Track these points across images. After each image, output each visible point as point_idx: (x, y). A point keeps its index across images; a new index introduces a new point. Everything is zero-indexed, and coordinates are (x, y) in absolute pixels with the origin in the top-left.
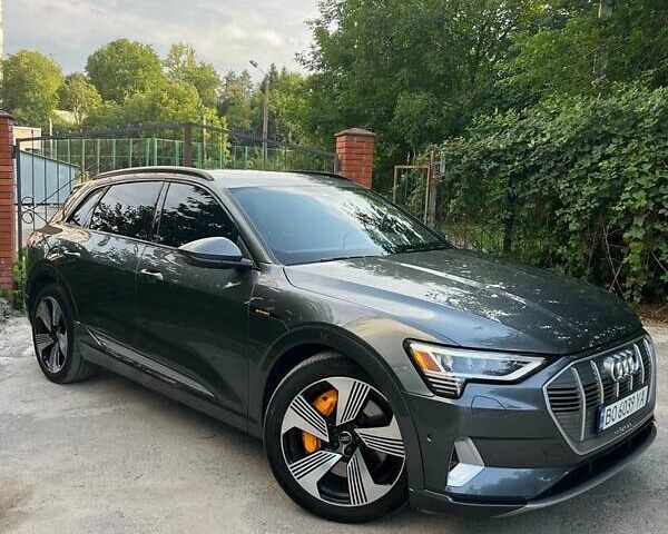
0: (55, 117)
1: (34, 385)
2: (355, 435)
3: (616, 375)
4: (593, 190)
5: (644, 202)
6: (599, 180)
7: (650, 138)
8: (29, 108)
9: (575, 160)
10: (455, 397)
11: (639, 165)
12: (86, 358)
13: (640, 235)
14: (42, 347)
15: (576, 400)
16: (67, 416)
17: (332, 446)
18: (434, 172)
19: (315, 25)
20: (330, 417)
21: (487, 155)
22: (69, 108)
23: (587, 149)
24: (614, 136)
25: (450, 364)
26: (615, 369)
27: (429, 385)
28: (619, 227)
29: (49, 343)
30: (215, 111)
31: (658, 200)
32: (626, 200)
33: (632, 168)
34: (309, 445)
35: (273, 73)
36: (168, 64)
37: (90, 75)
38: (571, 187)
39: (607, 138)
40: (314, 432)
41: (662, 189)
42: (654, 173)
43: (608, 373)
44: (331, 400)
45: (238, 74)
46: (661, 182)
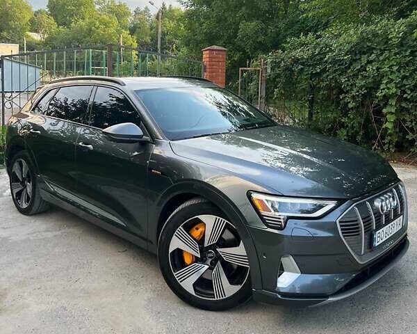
0: (28, 36)
1: (10, 216)
2: (217, 252)
3: (382, 210)
4: (363, 83)
5: (394, 90)
6: (366, 76)
7: (397, 50)
8: (11, 31)
9: (351, 64)
10: (281, 228)
11: (390, 67)
12: (43, 199)
13: (393, 111)
14: (16, 191)
15: (358, 228)
16: (31, 238)
17: (202, 260)
18: (264, 72)
20: (201, 241)
21: (296, 61)
22: (36, 31)
23: (358, 57)
24: (374, 49)
25: (277, 207)
26: (382, 206)
27: (264, 221)
28: (379, 105)
29: (20, 189)
30: (128, 32)
31: (403, 89)
32: (384, 89)
33: (386, 69)
34: (188, 260)
35: (164, 8)
36: (99, 3)
37: (50, 10)
38: (349, 80)
39: (370, 50)
40: (190, 251)
41: (405, 82)
42: (400, 72)
43: (377, 209)
44: (201, 229)
45: (142, 9)
46: (404, 77)
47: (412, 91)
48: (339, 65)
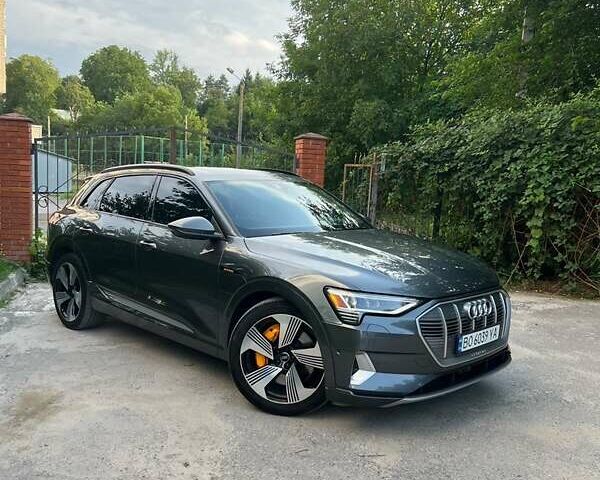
0: (53, 115)
1: (55, 330)
2: (291, 354)
3: (472, 315)
4: (503, 187)
5: (542, 197)
6: (507, 178)
7: (549, 145)
8: (29, 107)
9: (490, 162)
10: (356, 324)
11: (540, 167)
12: (96, 310)
13: (539, 224)
14: (60, 302)
15: (441, 329)
17: (276, 362)
19: (284, 39)
20: (275, 343)
21: (419, 156)
22: (65, 107)
23: (500, 153)
24: (522, 142)
25: (354, 303)
26: (471, 311)
27: (339, 317)
28: (523, 217)
29: (65, 299)
30: (196, 112)
31: (554, 195)
32: (529, 196)
33: (534, 170)
34: (260, 362)
35: (248, 77)
36: (154, 68)
37: (84, 77)
38: (486, 184)
39: (516, 144)
40: (263, 352)
41: (557, 187)
42: (551, 173)
43: (466, 313)
44: (275, 330)
45: (217, 78)
46: (556, 181)
47: (565, 199)
48: (475, 163)
